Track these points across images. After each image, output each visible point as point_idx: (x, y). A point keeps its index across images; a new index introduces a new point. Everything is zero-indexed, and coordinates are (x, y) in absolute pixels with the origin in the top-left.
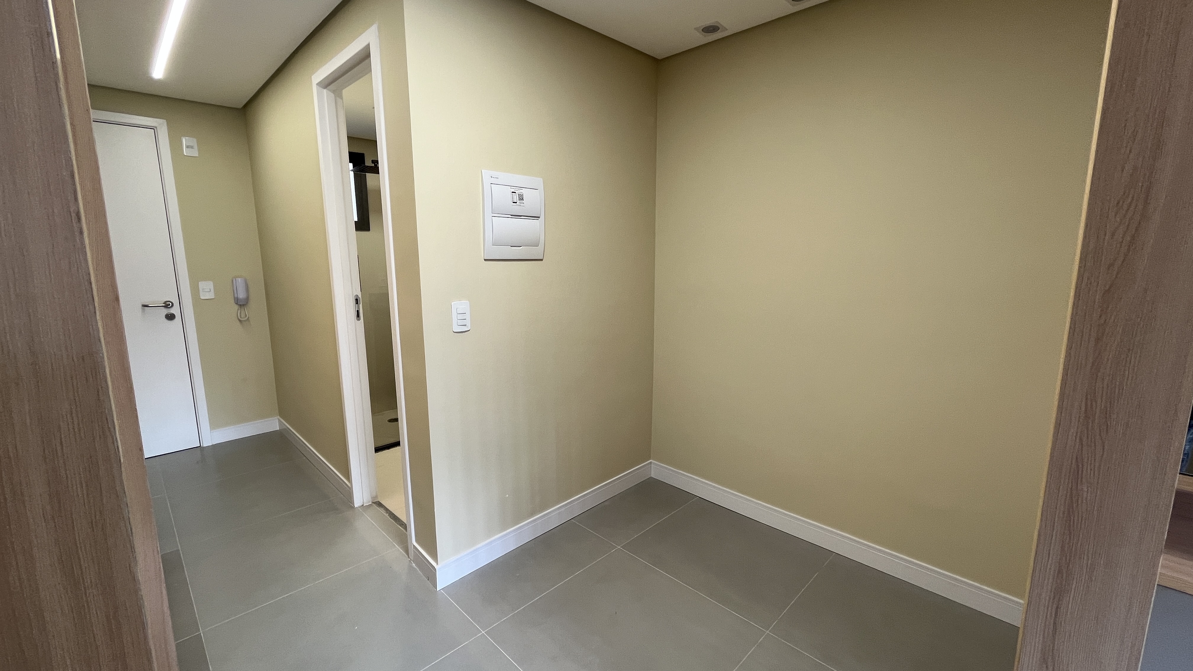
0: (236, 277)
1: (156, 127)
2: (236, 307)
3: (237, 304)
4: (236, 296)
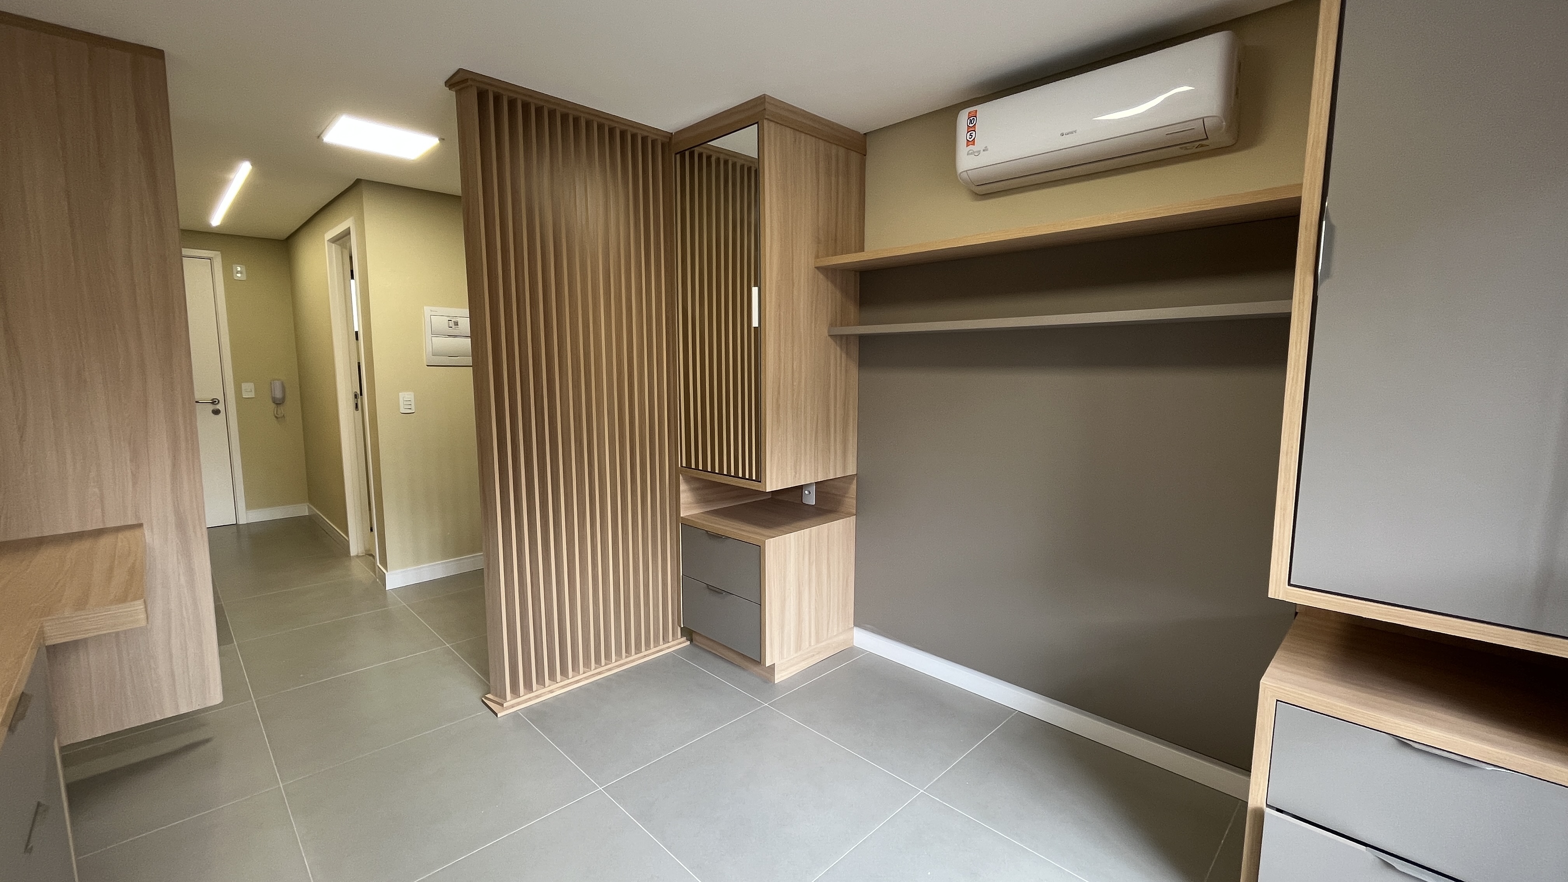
0: (274, 380)
1: (212, 258)
2: (273, 405)
3: (274, 402)
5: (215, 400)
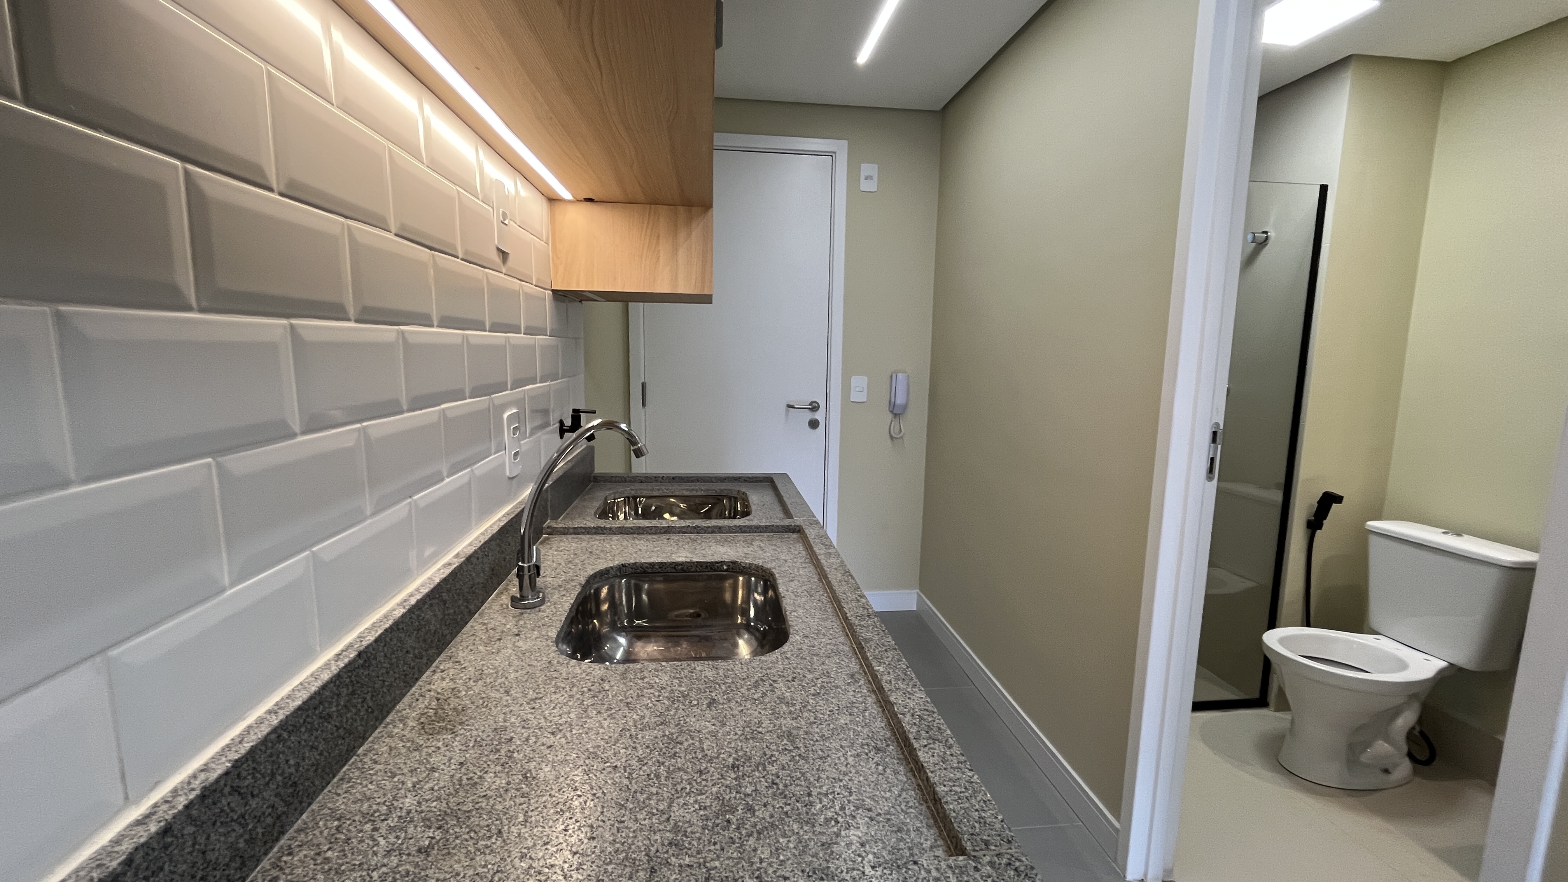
0: (896, 372)
1: (835, 153)
2: (891, 417)
3: (892, 412)
4: (893, 400)
5: (814, 404)
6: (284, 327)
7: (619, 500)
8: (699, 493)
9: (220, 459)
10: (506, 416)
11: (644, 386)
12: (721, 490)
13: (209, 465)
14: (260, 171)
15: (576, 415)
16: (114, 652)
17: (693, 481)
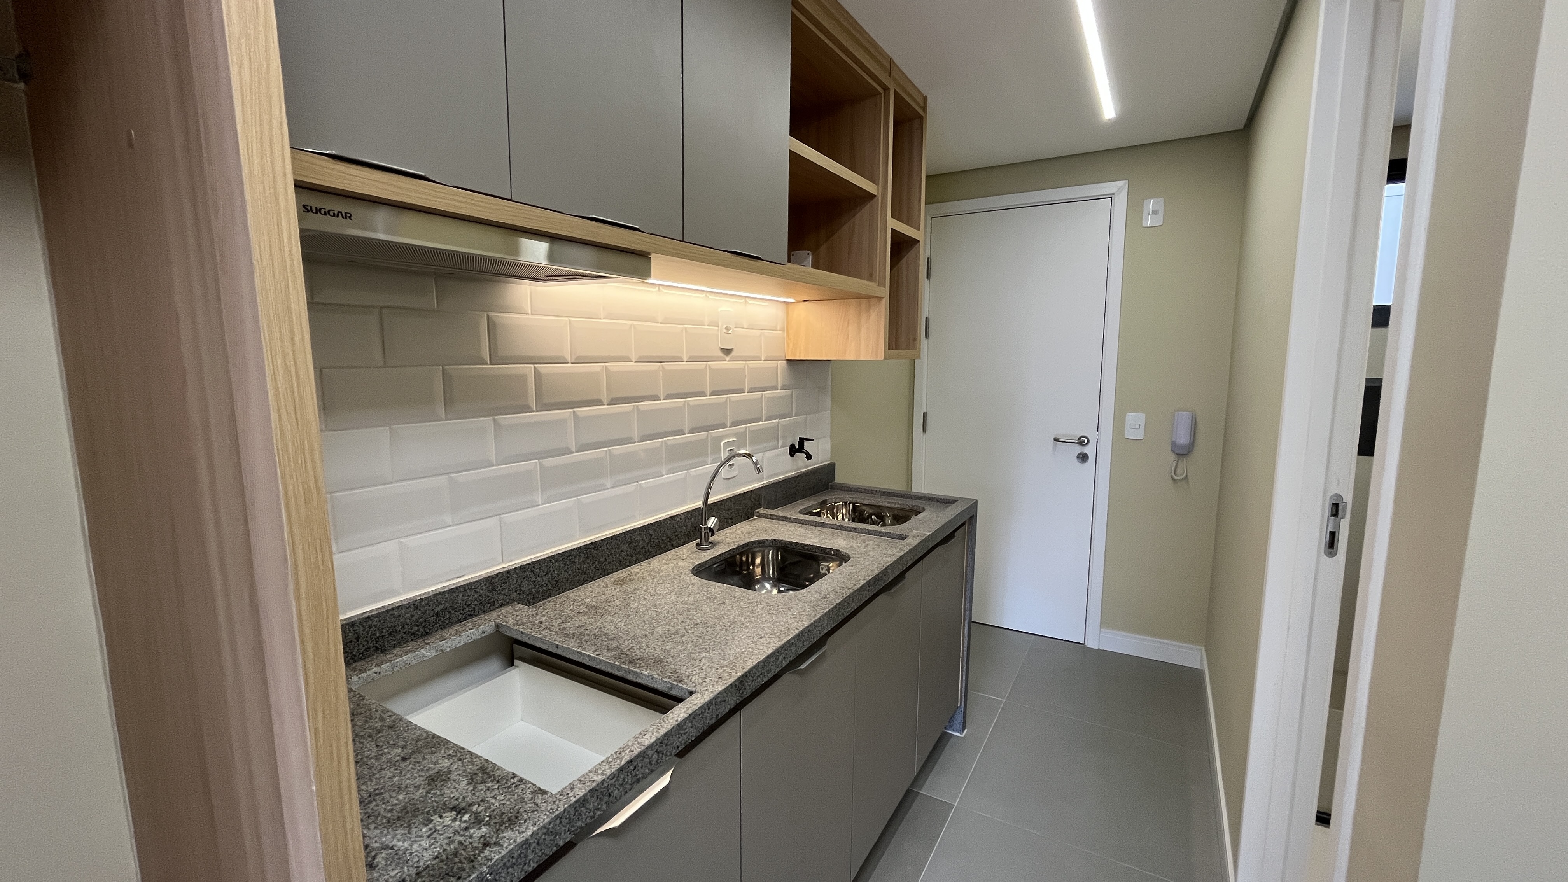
0: (1180, 412)
1: (1114, 194)
2: (1173, 457)
3: (1174, 452)
4: (1175, 439)
5: (1084, 439)
6: (571, 412)
7: (838, 504)
8: (896, 506)
9: (541, 461)
10: (722, 443)
11: (925, 415)
12: (913, 506)
13: (536, 462)
14: (564, 358)
15: (802, 441)
16: (502, 516)
17: (897, 496)
